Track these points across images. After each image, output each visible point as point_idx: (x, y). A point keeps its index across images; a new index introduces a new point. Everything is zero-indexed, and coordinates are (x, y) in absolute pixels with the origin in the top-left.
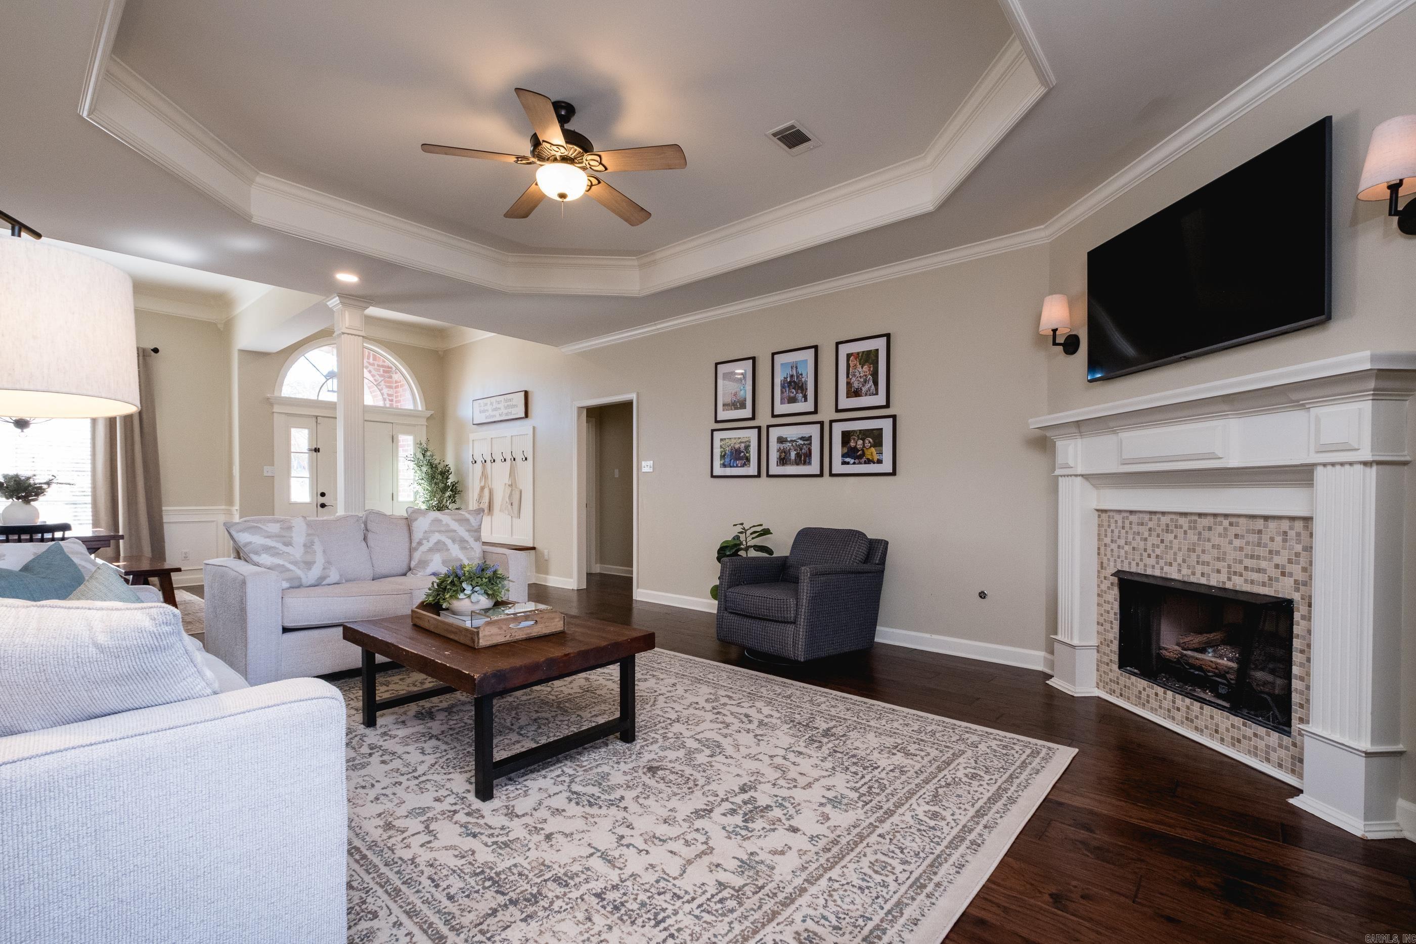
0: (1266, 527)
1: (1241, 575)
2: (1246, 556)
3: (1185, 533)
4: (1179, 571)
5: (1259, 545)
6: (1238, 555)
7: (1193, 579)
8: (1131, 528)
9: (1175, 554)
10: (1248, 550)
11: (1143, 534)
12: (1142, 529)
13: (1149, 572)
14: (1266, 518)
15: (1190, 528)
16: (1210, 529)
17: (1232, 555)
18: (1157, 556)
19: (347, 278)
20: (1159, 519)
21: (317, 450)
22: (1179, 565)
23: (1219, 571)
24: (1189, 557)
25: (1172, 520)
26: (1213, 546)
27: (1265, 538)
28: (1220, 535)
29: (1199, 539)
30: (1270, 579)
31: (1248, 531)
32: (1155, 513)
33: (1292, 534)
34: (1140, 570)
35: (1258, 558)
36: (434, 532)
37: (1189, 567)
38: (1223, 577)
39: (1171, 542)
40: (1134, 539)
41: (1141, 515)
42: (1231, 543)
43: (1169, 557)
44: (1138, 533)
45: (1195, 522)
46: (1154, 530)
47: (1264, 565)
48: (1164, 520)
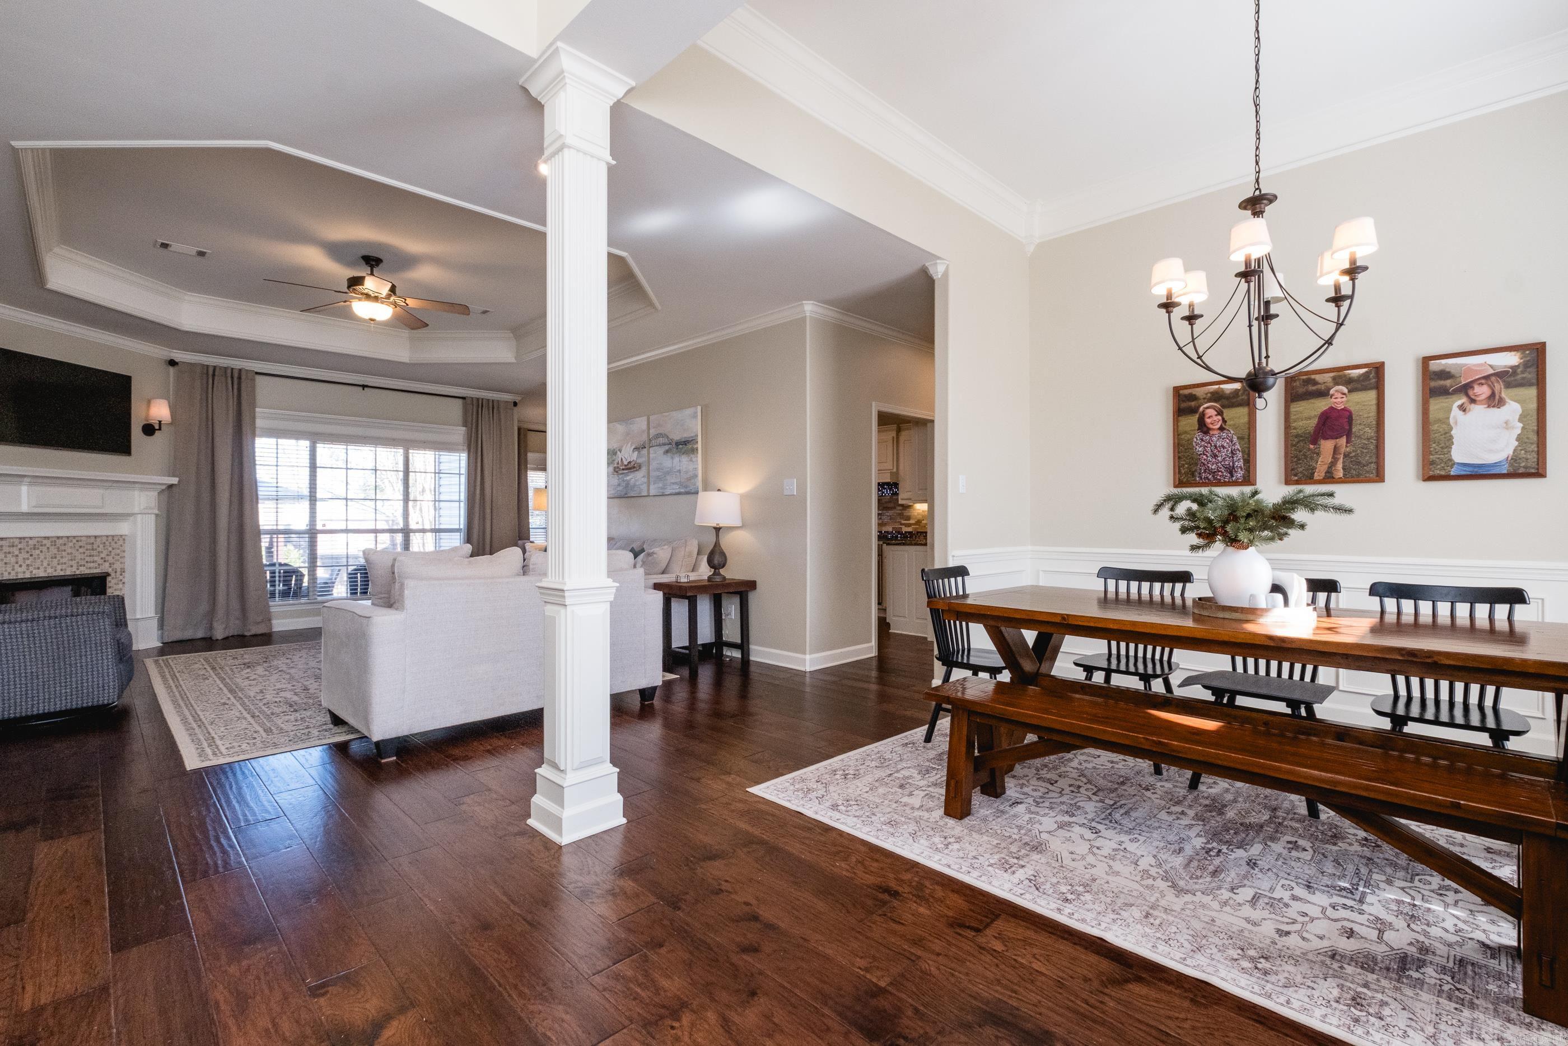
0: (96, 541)
1: (84, 566)
2: (87, 556)
3: (48, 548)
4: (45, 571)
5: (93, 550)
6: (83, 556)
7: (55, 574)
9: (42, 561)
10: (88, 553)
11: (13, 553)
12: (11, 549)
13: (20, 576)
14: (96, 537)
15: (52, 545)
16: (65, 544)
17: (79, 557)
18: (27, 565)
20: (27, 542)
23: (72, 566)
25: (38, 542)
26: (68, 554)
27: (95, 546)
28: (71, 547)
29: (58, 551)
30: (99, 565)
31: (87, 544)
32: (24, 538)
33: (107, 543)
34: (13, 576)
35: (93, 556)
37: (52, 568)
38: (74, 569)
39: (38, 555)
40: (6, 557)
41: (12, 541)
42: (78, 550)
44: (9, 553)
45: (55, 541)
46: (24, 549)
47: (96, 558)
48: (31, 542)
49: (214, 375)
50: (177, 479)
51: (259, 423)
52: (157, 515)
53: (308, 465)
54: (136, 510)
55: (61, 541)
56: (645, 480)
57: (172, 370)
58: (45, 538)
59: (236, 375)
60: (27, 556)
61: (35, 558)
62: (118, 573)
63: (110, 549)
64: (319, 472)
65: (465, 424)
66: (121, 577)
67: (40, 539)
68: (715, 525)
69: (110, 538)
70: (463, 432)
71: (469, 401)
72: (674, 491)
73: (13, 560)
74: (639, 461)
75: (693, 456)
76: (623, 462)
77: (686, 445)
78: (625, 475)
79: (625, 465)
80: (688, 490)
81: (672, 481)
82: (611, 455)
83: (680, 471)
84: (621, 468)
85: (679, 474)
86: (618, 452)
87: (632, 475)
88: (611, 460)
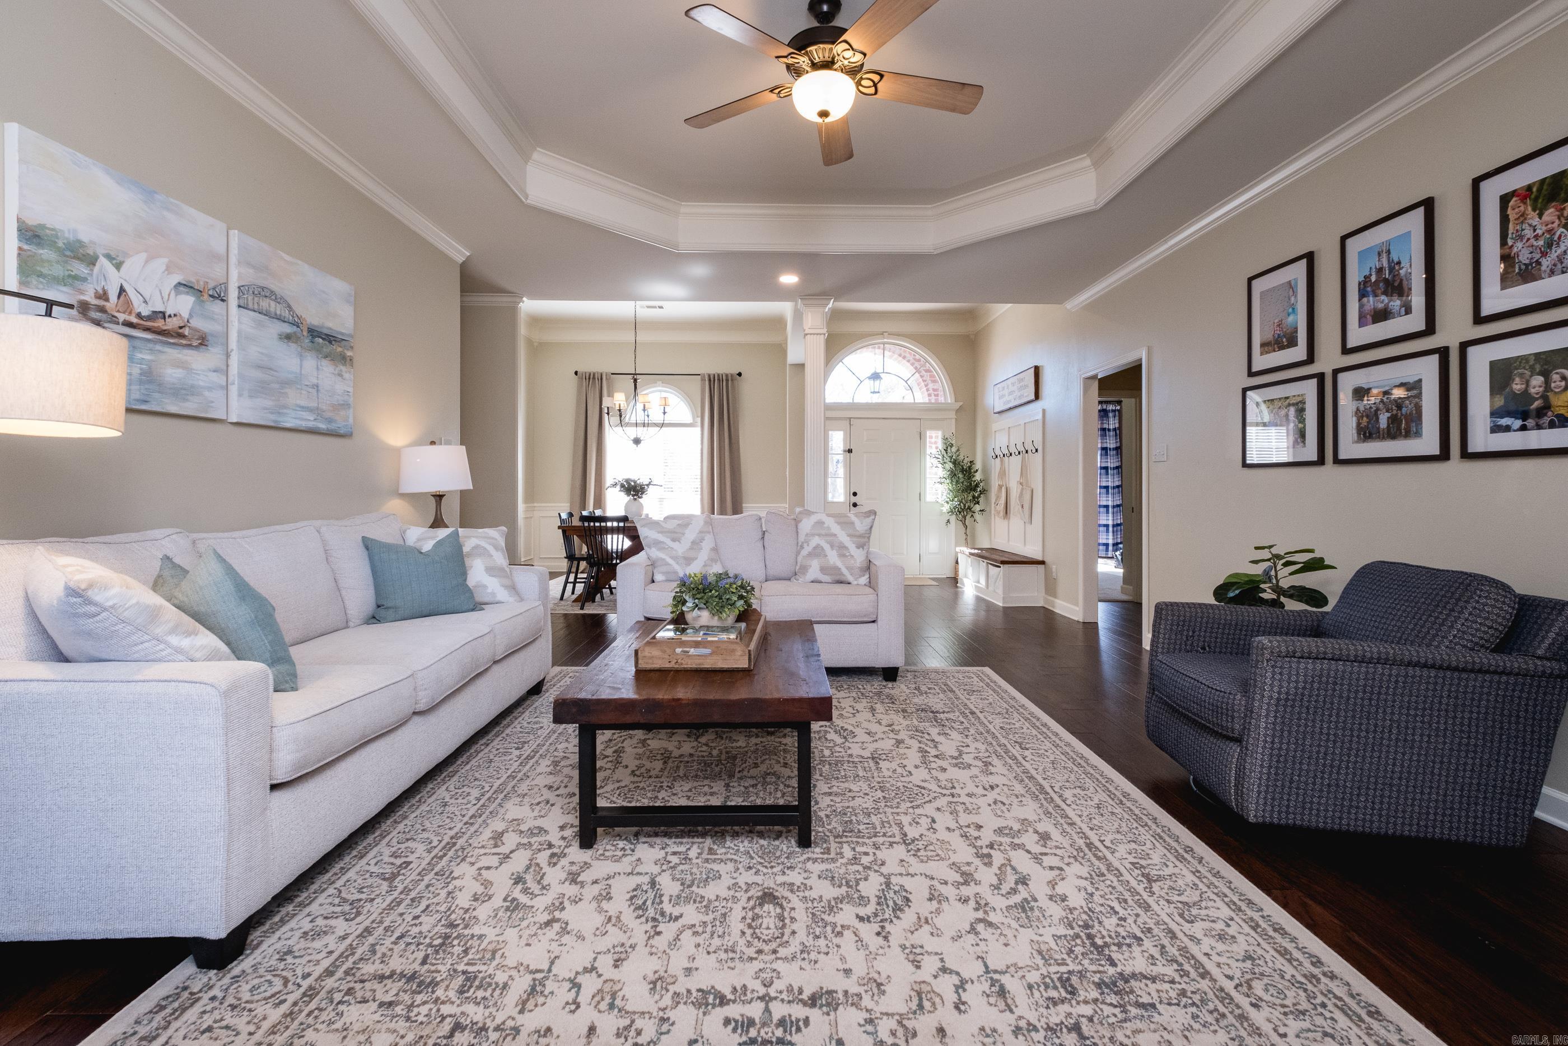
19: (789, 279)
21: (850, 451)
36: (813, 535)
74: (197, 323)
75: (343, 368)
76: (129, 303)
77: (330, 342)
78: (137, 343)
79: (139, 315)
80: (333, 426)
81: (298, 402)
82: (60, 252)
83: (316, 387)
84: (122, 317)
85: (314, 391)
86: (103, 261)
87: (174, 353)
88: (58, 271)
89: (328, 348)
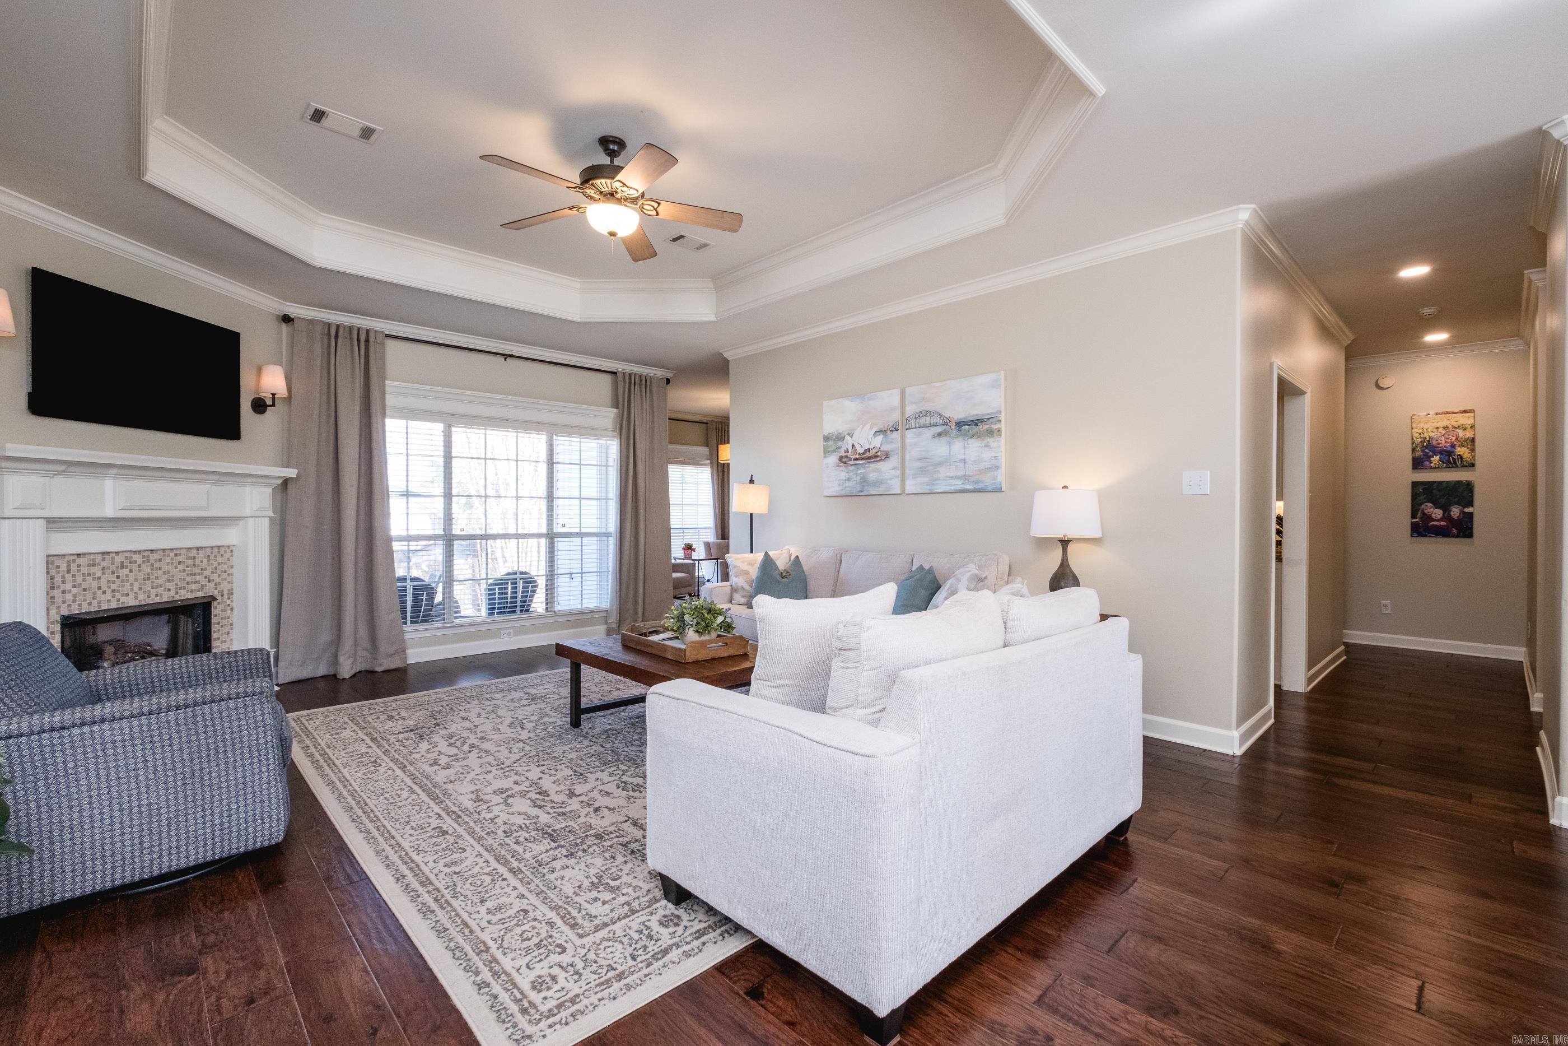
0: (198, 554)
1: (185, 588)
2: (188, 575)
3: (139, 566)
4: (136, 598)
5: (195, 566)
6: (183, 575)
7: (149, 601)
8: (79, 571)
9: (132, 585)
10: (188, 570)
11: (94, 574)
12: (92, 570)
13: (104, 606)
14: (198, 549)
15: (144, 562)
16: (160, 560)
17: (178, 576)
18: (113, 591)
20: (113, 558)
22: (136, 593)
23: (169, 590)
24: (145, 584)
25: (126, 557)
26: (164, 573)
27: (197, 562)
28: (168, 564)
29: (152, 569)
30: (202, 586)
31: (188, 558)
32: (108, 553)
33: (212, 556)
35: (195, 574)
37: (145, 593)
38: (172, 593)
39: (127, 576)
40: (84, 580)
41: (92, 557)
42: (176, 568)
43: (127, 588)
44: (89, 574)
45: (148, 556)
46: (108, 568)
47: (198, 578)
48: (118, 559)
49: (337, 336)
50: (295, 471)
51: (390, 399)
52: (271, 518)
53: (442, 454)
54: (248, 512)
55: (156, 556)
56: (898, 473)
57: (284, 326)
58: (135, 552)
59: (363, 338)
60: (112, 577)
61: (123, 581)
62: (226, 596)
63: (216, 564)
64: (455, 463)
65: (615, 404)
66: (229, 602)
67: (128, 554)
68: (1060, 536)
69: (215, 550)
70: (613, 415)
71: (620, 376)
72: (953, 488)
73: (95, 584)
74: (885, 448)
75: (990, 440)
76: (856, 450)
77: (976, 425)
78: (859, 466)
79: (860, 454)
80: (980, 486)
81: (948, 474)
82: (834, 440)
83: (964, 461)
84: (853, 457)
85: (962, 465)
86: (847, 437)
87: (873, 466)
88: (834, 448)
89: (975, 429)
